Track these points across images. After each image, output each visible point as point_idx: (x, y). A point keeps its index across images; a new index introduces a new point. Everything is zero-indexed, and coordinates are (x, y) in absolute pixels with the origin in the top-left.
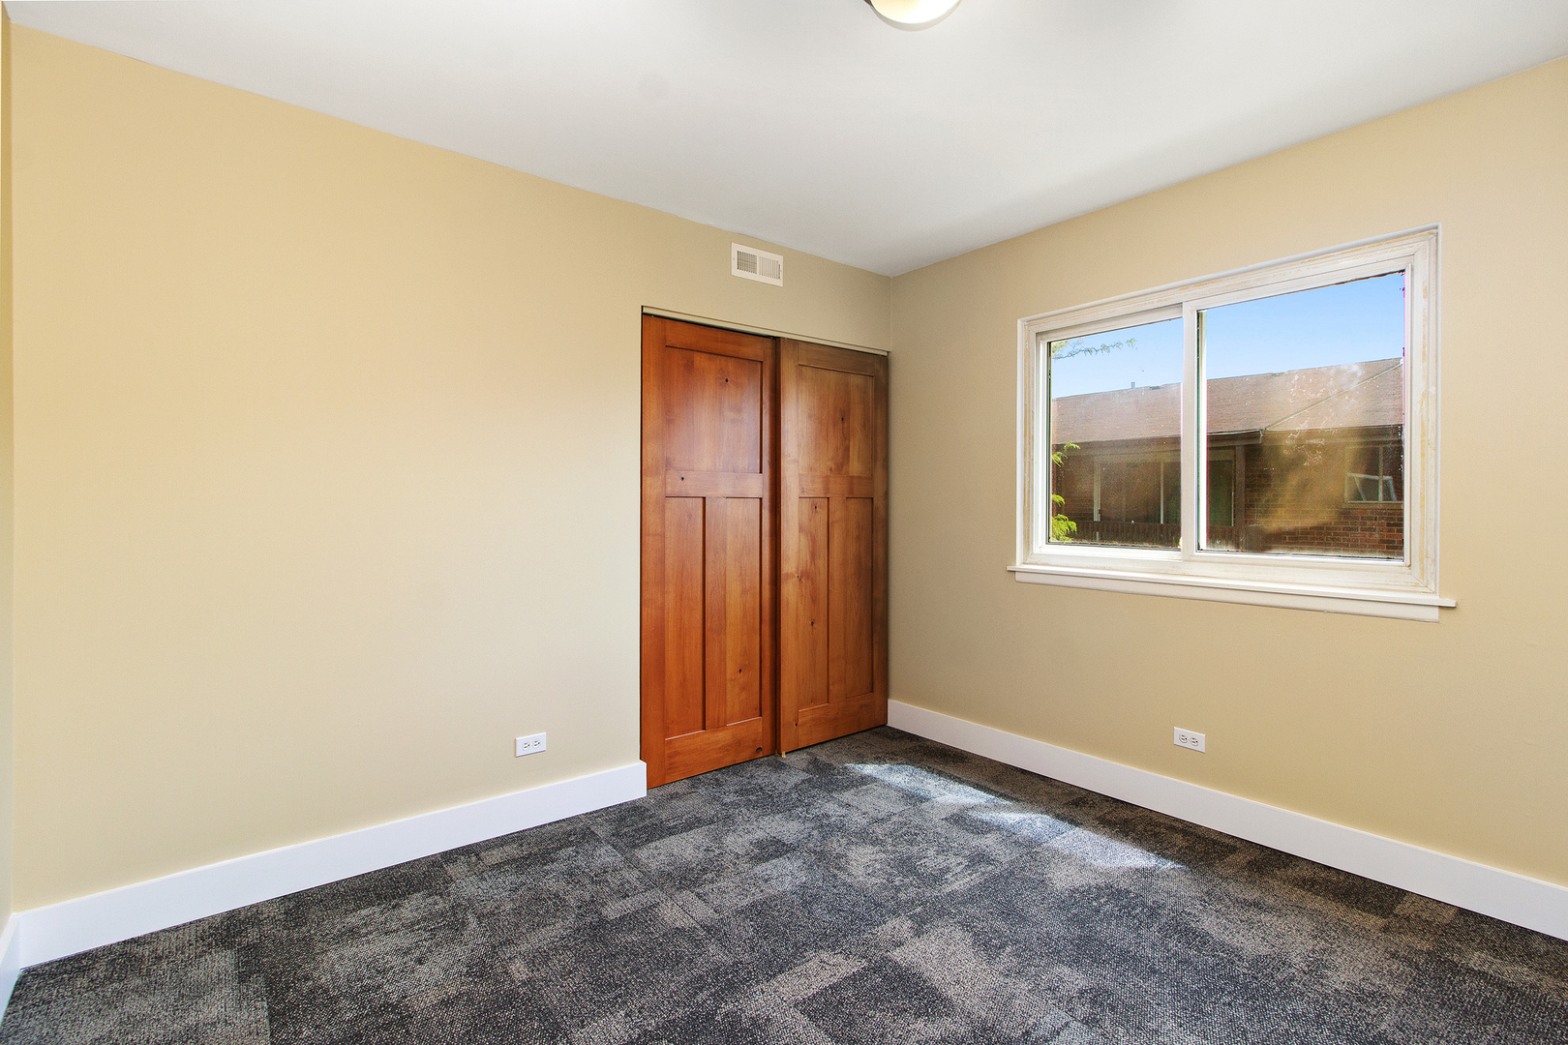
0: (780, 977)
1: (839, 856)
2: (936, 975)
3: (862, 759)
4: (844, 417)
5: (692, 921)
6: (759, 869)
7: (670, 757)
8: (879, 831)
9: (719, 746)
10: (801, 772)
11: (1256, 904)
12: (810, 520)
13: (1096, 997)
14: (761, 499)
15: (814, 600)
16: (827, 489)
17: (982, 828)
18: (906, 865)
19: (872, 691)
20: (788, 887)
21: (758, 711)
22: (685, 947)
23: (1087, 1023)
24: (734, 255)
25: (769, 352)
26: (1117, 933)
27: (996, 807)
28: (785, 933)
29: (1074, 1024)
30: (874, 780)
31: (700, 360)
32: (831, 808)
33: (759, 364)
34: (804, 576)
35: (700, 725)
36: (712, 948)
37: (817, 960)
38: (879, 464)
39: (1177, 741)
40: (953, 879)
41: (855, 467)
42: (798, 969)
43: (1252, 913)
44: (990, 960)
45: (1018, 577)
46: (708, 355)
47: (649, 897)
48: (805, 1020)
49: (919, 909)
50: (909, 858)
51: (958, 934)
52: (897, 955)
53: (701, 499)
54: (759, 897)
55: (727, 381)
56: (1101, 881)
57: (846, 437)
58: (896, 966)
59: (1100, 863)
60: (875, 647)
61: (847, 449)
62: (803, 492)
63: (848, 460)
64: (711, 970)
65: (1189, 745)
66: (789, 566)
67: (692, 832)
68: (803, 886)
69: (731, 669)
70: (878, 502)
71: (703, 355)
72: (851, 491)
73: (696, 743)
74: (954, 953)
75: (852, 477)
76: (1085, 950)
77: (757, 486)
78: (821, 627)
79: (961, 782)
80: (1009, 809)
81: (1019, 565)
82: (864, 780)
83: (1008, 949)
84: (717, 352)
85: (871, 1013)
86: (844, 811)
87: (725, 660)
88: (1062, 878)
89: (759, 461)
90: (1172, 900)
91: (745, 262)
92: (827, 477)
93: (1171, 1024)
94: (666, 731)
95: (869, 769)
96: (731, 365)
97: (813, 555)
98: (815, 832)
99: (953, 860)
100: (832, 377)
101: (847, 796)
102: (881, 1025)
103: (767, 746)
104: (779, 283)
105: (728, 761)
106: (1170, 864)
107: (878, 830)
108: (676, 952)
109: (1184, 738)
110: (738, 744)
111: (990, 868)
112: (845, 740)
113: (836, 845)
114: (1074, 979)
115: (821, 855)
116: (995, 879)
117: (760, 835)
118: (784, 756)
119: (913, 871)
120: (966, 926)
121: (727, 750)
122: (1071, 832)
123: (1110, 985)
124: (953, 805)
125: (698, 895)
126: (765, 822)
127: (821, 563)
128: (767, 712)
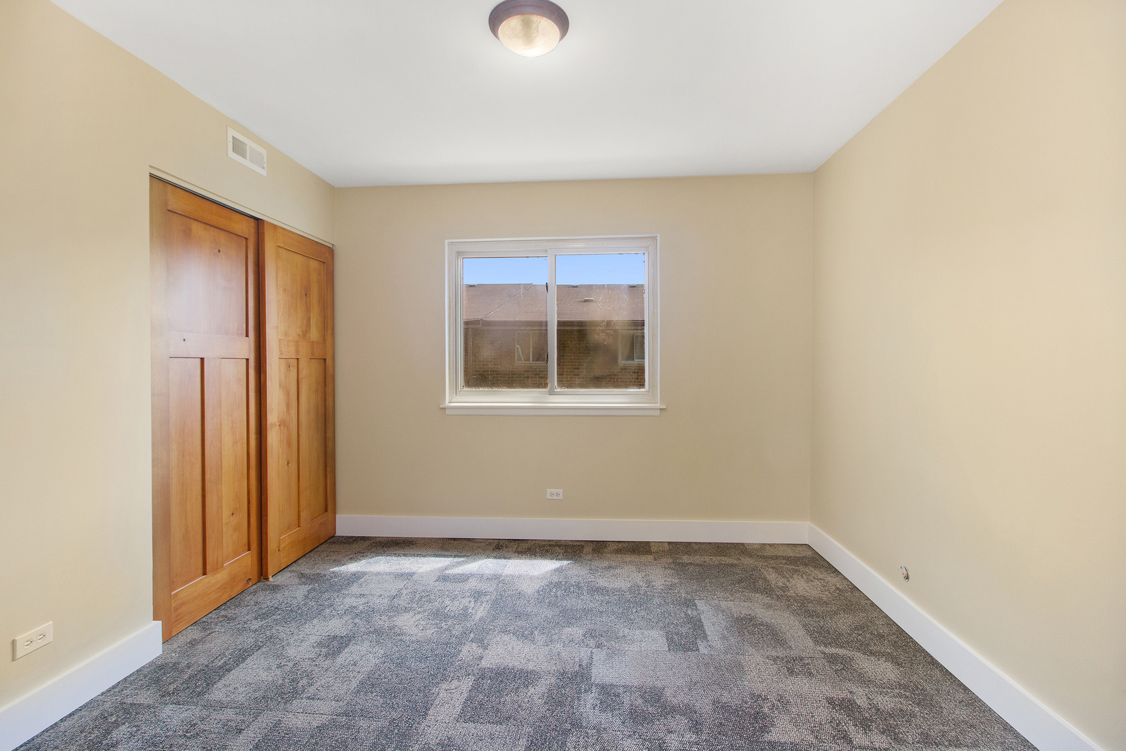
0: (430, 712)
1: (391, 628)
2: (516, 663)
3: (339, 563)
4: (307, 293)
5: (325, 716)
6: (340, 660)
7: (176, 609)
8: (402, 602)
9: (218, 586)
10: (299, 586)
11: (610, 567)
12: (286, 378)
13: (591, 634)
14: (247, 360)
15: (289, 444)
16: (297, 352)
17: (464, 578)
18: (439, 615)
19: (326, 511)
20: (374, 661)
21: (247, 547)
22: (340, 734)
23: (598, 647)
24: (230, 139)
25: (253, 230)
26: (571, 602)
27: (459, 564)
28: (405, 688)
29: (594, 651)
30: (364, 574)
31: (197, 228)
32: (350, 601)
33: (244, 240)
34: (283, 423)
35: (201, 571)
36: (363, 723)
37: (443, 691)
38: (329, 332)
39: (548, 497)
40: (474, 611)
41: (314, 334)
42: (437, 702)
43: (612, 571)
44: (533, 641)
45: (448, 412)
46: (203, 225)
47: (266, 719)
48: (472, 725)
49: (472, 635)
50: (438, 610)
51: (506, 638)
52: (484, 664)
53: (199, 360)
54: (360, 677)
55: (219, 251)
56: (545, 582)
57: (308, 309)
58: (491, 670)
59: (536, 573)
60: (328, 475)
61: (309, 319)
62: (281, 354)
63: (310, 328)
64: (377, 735)
65: (554, 497)
66: (272, 417)
67: (248, 661)
68: (385, 655)
69: (226, 513)
70: (329, 362)
71: (200, 224)
72: (313, 354)
73: (199, 588)
74: (513, 648)
75: (313, 342)
76: (569, 617)
77: (246, 348)
78: (294, 466)
79: (425, 556)
80: (465, 562)
81: (447, 404)
82: (356, 577)
83: (536, 633)
84: (212, 223)
85: (502, 700)
86: (363, 600)
87: (221, 507)
88: (529, 588)
89: (245, 326)
90: (580, 579)
91: (238, 147)
92: (297, 341)
93: (627, 631)
94: (172, 585)
95: (352, 567)
96: (223, 237)
97: (288, 406)
98: (357, 620)
99: (465, 601)
100: (299, 259)
101: (355, 589)
102: (513, 702)
103: (254, 576)
104: (264, 172)
105: (225, 598)
106: (565, 562)
107: (400, 602)
108: (337, 741)
109: (552, 494)
110: (233, 579)
111: (488, 597)
112: (312, 554)
113: (381, 622)
114: (577, 631)
115: (378, 632)
116: (496, 601)
117: (313, 639)
118: (271, 579)
119: (446, 617)
120: (505, 632)
121: (225, 588)
122: (510, 563)
123: (592, 626)
124: (433, 571)
125: (309, 698)
126: (308, 628)
127: (294, 412)
128: (254, 546)
